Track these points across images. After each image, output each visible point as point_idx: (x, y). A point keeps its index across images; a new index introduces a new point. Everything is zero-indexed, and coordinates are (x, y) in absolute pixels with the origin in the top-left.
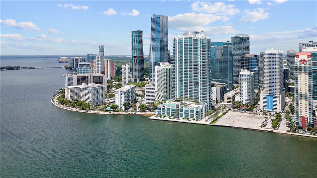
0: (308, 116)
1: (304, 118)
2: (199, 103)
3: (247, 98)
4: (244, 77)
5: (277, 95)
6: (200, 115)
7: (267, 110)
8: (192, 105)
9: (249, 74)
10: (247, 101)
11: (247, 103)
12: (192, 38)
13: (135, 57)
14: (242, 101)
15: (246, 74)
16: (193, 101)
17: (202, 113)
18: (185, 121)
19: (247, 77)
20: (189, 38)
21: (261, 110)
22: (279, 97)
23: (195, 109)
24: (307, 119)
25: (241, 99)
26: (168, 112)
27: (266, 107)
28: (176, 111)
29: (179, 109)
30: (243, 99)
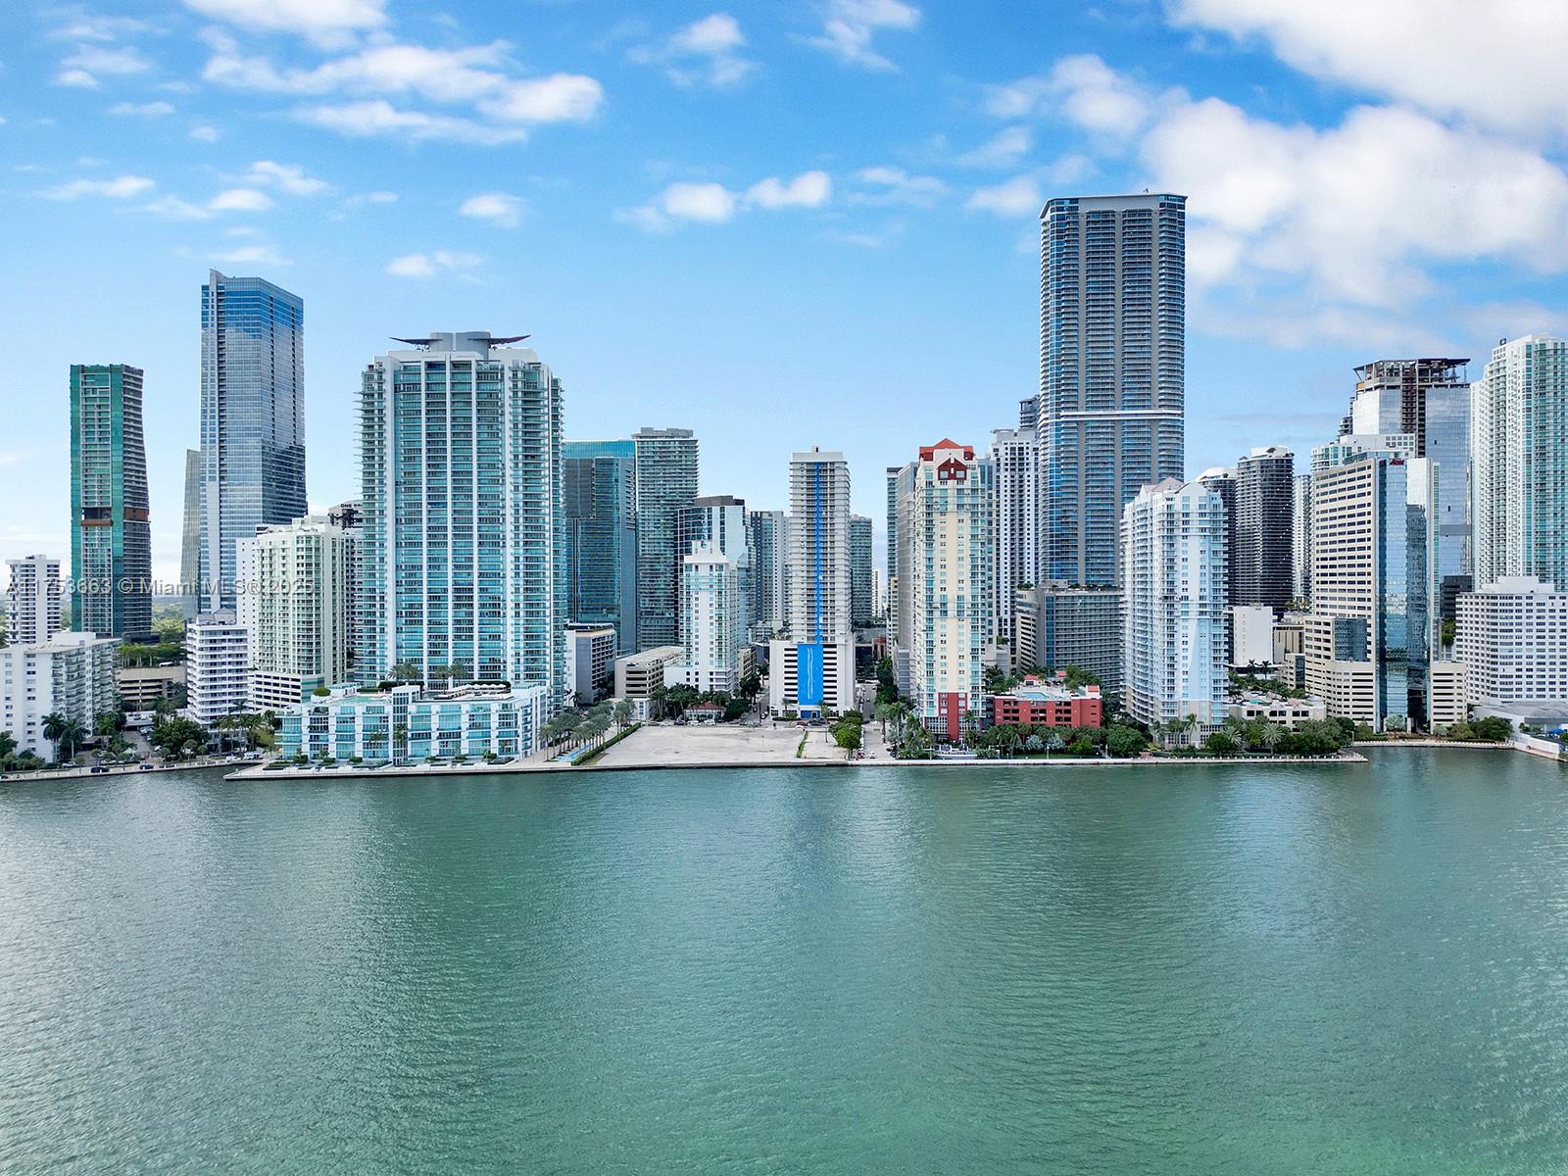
0: (968, 689)
1: (953, 699)
2: (508, 685)
3: (714, 670)
5: (836, 642)
7: (800, 708)
10: (714, 683)
11: (715, 689)
12: (468, 364)
13: (92, 513)
14: (692, 683)
15: (710, 561)
16: (476, 679)
17: (529, 727)
18: (448, 768)
19: (715, 576)
20: (455, 365)
21: (775, 713)
22: (846, 646)
23: (493, 709)
24: (965, 699)
25: (688, 673)
26: (346, 738)
27: (795, 698)
28: (391, 727)
29: (409, 717)
30: (697, 673)
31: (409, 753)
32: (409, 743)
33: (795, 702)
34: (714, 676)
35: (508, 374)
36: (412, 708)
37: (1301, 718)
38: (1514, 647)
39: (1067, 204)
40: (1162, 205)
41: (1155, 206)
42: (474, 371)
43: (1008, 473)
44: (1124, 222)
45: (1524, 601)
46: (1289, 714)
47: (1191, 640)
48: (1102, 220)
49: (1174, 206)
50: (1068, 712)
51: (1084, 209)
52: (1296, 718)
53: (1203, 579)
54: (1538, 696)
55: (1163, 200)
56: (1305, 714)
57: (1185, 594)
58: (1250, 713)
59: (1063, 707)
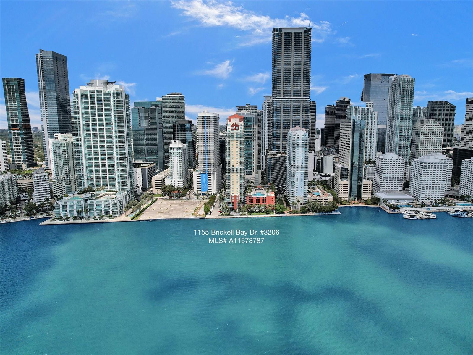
0: (239, 194)
1: (235, 197)
2: (116, 192)
3: (179, 180)
4: (175, 150)
5: (211, 173)
6: (119, 209)
7: (201, 192)
8: (106, 196)
9: (180, 146)
10: (179, 184)
11: (179, 186)
12: (101, 91)
13: (14, 126)
14: (173, 185)
15: (178, 147)
16: (109, 189)
17: (121, 206)
18: (98, 221)
19: (178, 151)
20: (97, 91)
21: (195, 194)
22: (214, 174)
23: (110, 202)
24: (238, 197)
25: (172, 181)
26: (72, 211)
27: (200, 190)
28: (83, 208)
29: (88, 205)
30: (174, 181)
31: (89, 215)
32: (89, 212)
33: (200, 191)
34: (179, 182)
35: (112, 95)
36: (89, 202)
37: (326, 201)
38: (386, 174)
39: (279, 29)
40: (305, 31)
41: (303, 31)
42: (103, 93)
43: (268, 110)
44: (294, 36)
45: (390, 161)
46: (323, 199)
47: (299, 178)
48: (288, 34)
49: (308, 31)
50: (266, 200)
51: (283, 31)
52: (325, 201)
53: (302, 160)
54: (391, 188)
55: (305, 29)
56: (327, 199)
57: (298, 164)
58: (313, 199)
59: (264, 199)
